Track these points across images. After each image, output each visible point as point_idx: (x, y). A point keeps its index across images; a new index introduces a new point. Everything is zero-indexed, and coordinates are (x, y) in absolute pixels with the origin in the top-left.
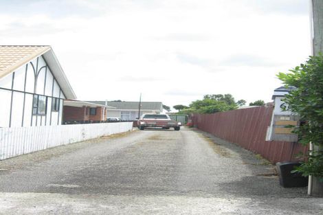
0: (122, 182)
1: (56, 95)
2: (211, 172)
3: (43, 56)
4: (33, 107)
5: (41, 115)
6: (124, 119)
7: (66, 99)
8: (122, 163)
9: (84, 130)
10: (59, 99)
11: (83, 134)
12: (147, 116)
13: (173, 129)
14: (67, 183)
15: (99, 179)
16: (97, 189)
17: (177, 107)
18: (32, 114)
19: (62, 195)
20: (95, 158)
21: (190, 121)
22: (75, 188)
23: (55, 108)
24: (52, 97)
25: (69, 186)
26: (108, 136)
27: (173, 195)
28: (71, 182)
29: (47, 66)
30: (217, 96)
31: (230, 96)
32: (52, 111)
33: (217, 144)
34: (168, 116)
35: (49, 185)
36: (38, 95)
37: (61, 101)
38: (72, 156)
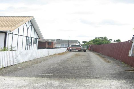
0: (70, 73)
1: (36, 37)
2: (105, 69)
3: (30, 21)
4: (26, 42)
5: (30, 45)
6: (62, 47)
7: (39, 39)
8: (68, 65)
9: (48, 51)
10: (37, 38)
11: (48, 53)
12: (72, 46)
13: (83, 51)
14: (48, 74)
15: (60, 72)
16: (60, 76)
17: (83, 42)
18: (26, 45)
19: (47, 79)
20: (55, 63)
21: (90, 48)
22: (51, 76)
23: (35, 42)
24: (34, 38)
25: (49, 75)
26: (58, 54)
27: (92, 78)
28: (49, 73)
29: (32, 25)
30: (100, 38)
31: (106, 37)
32: (34, 43)
33: (104, 58)
34: (81, 46)
35: (41, 74)
36: (28, 37)
37: (37, 39)
38: (46, 62)
